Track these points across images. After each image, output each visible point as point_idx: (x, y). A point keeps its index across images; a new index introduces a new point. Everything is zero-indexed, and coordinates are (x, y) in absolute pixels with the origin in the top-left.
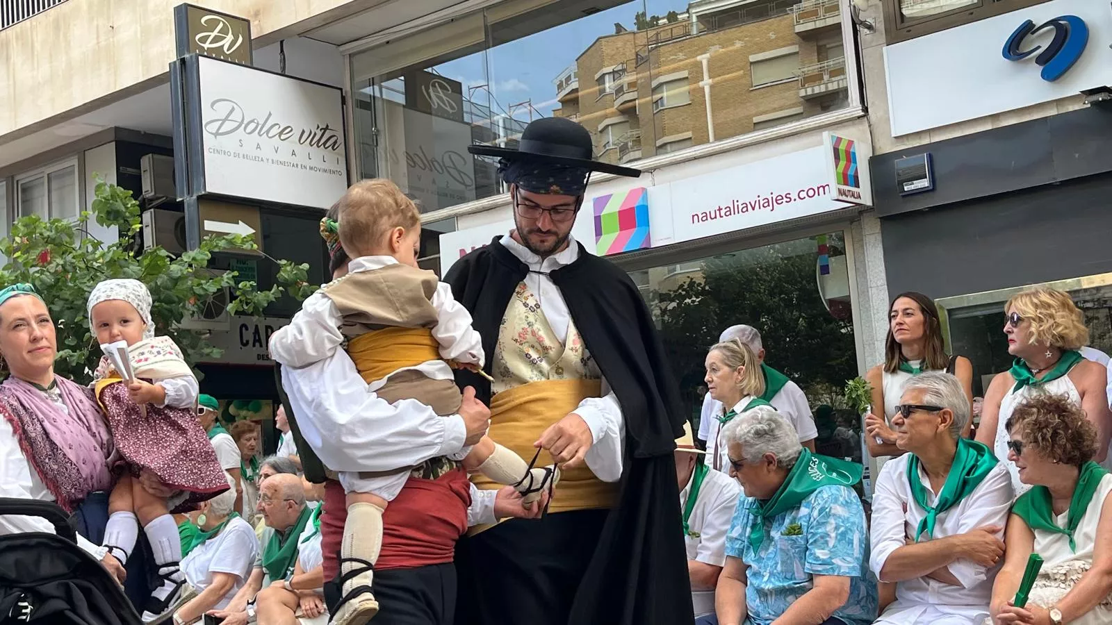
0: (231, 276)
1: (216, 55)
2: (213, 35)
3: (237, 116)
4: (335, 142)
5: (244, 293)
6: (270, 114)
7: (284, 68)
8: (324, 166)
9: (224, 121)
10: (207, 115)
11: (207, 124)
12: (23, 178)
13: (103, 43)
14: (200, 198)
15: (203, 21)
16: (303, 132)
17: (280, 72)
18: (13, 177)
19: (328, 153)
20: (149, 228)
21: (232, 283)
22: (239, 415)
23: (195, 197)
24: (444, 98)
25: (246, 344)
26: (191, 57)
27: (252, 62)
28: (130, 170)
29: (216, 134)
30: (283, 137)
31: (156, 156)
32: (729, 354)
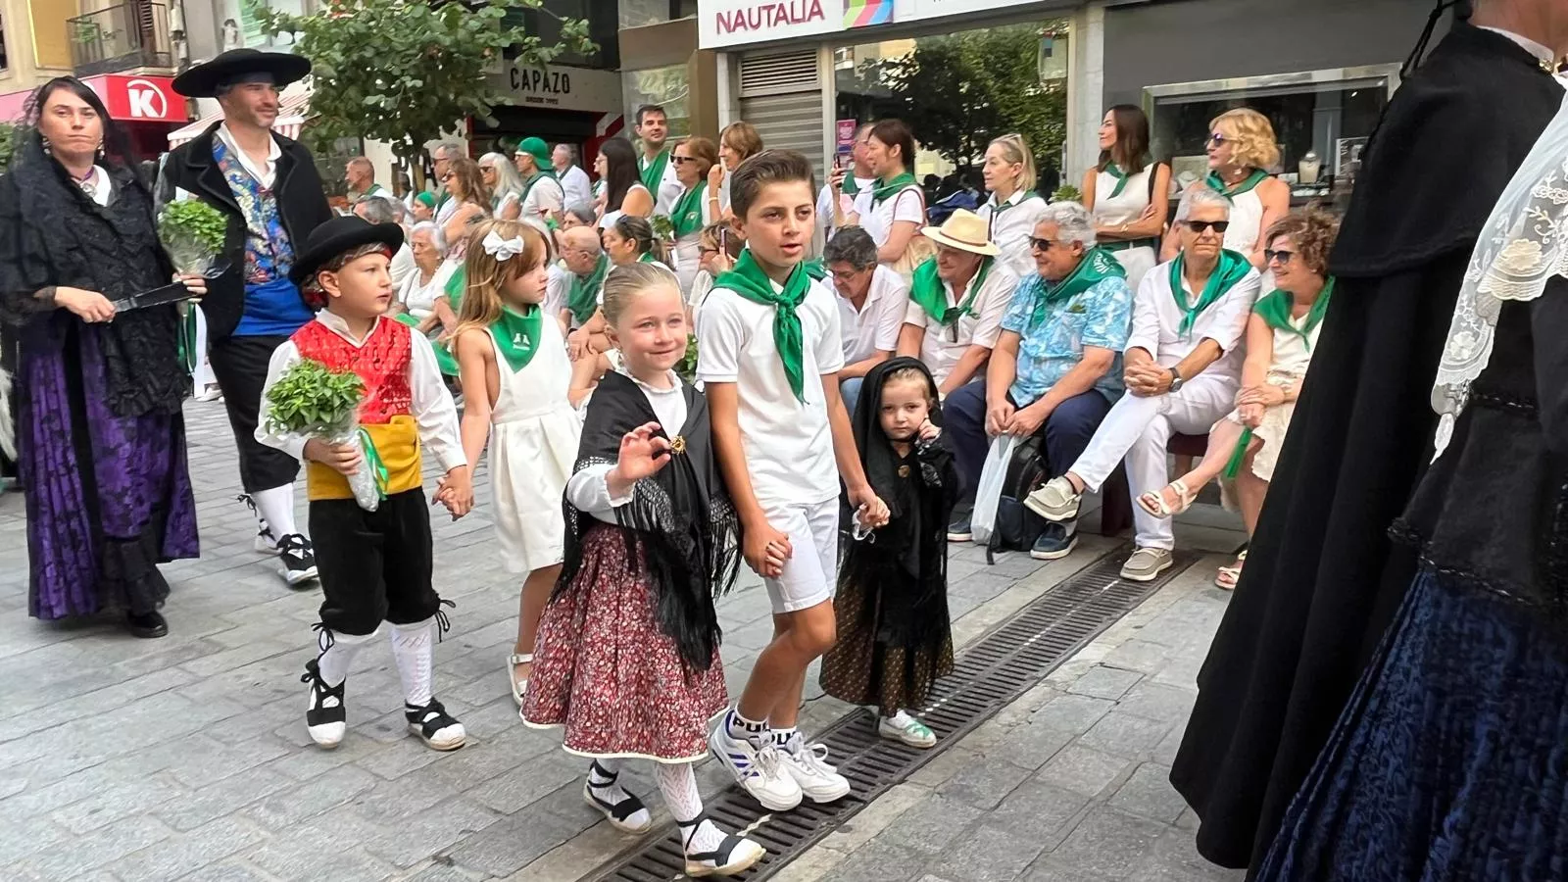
0: (520, 31)
5: (530, 48)
21: (520, 38)
25: (515, 87)
32: (1009, 150)
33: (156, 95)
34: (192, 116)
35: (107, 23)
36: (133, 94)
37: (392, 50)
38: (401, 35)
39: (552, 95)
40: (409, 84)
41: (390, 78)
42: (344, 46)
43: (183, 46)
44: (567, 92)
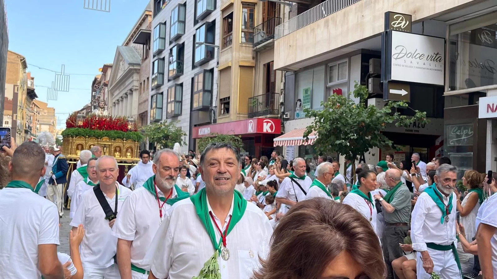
0: (398, 114)
1: (399, 29)
2: (398, 22)
3: (404, 52)
4: (441, 59)
5: (402, 119)
6: (417, 50)
7: (423, 32)
8: (436, 68)
9: (399, 54)
10: (394, 51)
11: (394, 55)
12: (330, 65)
13: (359, 22)
14: (389, 82)
15: (395, 17)
16: (429, 56)
17: (421, 34)
18: (327, 64)
19: (437, 63)
20: (371, 85)
22: (398, 147)
23: (387, 81)
24: (487, 38)
26: (390, 31)
27: (411, 31)
28: (366, 64)
29: (396, 59)
30: (420, 58)
31: (375, 59)
33: (272, 124)
34: (282, 132)
35: (261, 99)
36: (265, 124)
37: (349, 124)
38: (352, 119)
39: (416, 129)
40: (352, 138)
41: (346, 134)
42: (331, 121)
43: (283, 108)
44: (423, 128)
